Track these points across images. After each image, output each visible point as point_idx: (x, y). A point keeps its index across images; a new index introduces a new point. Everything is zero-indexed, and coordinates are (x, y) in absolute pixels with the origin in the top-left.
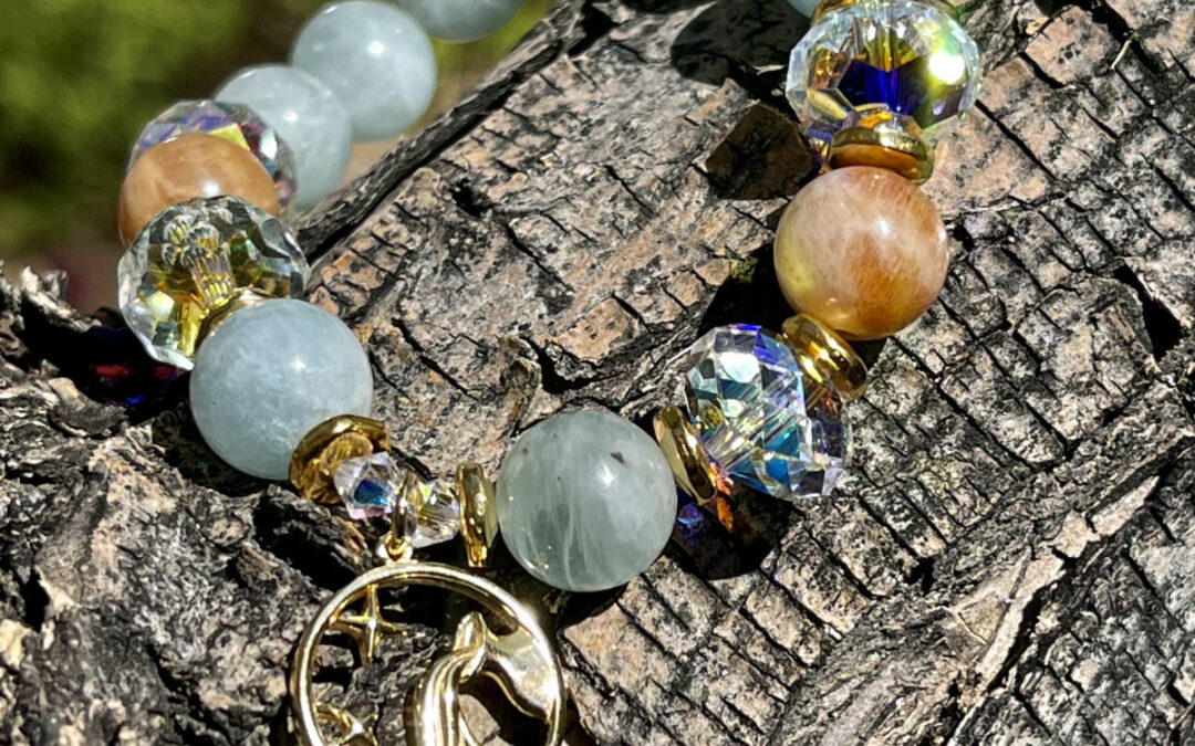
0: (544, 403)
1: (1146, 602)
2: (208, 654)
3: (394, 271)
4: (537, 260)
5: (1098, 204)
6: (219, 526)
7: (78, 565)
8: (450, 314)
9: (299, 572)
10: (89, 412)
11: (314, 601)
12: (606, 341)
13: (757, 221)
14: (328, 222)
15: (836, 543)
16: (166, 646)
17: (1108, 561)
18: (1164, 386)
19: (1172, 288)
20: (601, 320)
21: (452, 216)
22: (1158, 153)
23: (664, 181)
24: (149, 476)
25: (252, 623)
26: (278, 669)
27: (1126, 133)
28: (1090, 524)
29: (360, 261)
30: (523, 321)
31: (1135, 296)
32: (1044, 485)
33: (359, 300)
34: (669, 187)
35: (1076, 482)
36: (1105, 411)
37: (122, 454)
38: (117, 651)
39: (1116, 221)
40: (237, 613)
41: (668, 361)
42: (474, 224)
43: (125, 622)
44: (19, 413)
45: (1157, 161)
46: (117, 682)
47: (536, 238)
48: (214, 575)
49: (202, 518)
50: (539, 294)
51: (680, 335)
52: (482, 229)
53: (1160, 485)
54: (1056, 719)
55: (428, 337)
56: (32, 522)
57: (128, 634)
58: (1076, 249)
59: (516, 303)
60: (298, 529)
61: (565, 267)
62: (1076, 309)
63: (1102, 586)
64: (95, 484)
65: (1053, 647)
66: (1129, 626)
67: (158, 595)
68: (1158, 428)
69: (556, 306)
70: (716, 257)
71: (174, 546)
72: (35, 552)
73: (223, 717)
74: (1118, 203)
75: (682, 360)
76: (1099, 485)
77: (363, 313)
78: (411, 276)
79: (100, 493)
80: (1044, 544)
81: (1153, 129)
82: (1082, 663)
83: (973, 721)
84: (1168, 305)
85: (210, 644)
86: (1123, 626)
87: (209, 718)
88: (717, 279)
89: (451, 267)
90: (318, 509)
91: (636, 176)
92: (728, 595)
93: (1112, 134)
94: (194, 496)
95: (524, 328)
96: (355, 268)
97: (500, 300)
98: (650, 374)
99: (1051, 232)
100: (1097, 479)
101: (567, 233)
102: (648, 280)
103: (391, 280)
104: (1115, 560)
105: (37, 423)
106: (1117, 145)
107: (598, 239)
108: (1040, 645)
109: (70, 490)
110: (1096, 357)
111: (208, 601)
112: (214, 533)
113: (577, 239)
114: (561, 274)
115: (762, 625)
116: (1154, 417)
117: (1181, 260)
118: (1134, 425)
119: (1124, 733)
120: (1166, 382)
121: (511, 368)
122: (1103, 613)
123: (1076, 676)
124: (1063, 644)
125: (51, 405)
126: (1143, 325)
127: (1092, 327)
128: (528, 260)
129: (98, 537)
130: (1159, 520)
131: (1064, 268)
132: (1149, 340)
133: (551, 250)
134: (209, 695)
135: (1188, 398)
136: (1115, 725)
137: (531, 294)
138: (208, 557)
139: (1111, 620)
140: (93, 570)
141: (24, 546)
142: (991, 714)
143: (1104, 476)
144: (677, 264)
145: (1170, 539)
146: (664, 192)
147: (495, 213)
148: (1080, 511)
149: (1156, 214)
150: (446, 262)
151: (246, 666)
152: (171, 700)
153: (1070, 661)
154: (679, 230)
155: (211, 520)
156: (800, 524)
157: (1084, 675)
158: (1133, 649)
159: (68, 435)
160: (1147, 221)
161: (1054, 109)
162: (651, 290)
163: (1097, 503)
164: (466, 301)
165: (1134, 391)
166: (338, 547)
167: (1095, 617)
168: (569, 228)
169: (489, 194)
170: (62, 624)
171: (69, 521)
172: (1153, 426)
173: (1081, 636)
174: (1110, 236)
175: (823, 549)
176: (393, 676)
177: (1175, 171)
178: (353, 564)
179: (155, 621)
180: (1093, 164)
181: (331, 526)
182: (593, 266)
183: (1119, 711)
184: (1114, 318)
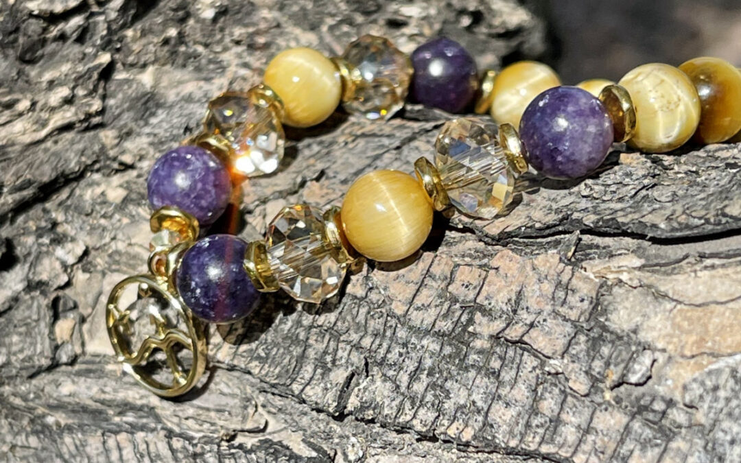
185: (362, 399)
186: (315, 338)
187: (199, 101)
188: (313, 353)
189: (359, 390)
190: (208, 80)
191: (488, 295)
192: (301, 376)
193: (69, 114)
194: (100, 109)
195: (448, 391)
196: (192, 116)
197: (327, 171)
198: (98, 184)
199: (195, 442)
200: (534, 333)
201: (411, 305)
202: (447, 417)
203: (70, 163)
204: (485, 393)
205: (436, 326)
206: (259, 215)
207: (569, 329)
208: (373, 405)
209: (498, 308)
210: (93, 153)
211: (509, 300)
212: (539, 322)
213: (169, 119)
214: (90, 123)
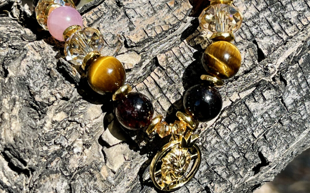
0: (124, 49)
1: (248, 114)
2: (40, 90)
3: (100, 17)
4: (129, 19)
5: (252, 25)
6: (49, 64)
7: (17, 67)
8: (109, 28)
9: (62, 76)
10: (31, 36)
11: (64, 83)
12: (139, 38)
13: (176, 18)
14: (90, 4)
15: (180, 90)
16: (32, 87)
17: (240, 103)
18: (260, 68)
19: (264, 46)
20: (139, 34)
21: (114, 7)
22: (268, 16)
23: (160, 6)
24: (37, 52)
25: (51, 85)
26: (54, 96)
27: (261, 11)
28: (239, 95)
29: (94, 13)
30: (123, 32)
31: (256, 47)
32: (230, 85)
33: (92, 22)
34: (161, 7)
35: (237, 85)
36: (245, 71)
37: (32, 46)
38: (21, 86)
39: (255, 29)
40: (48, 83)
41: (152, 45)
42: (118, 9)
43: (25, 81)
44: (15, 34)
45: (267, 18)
46: (20, 93)
47: (130, 14)
48: (46, 74)
49: (46, 62)
50: (128, 26)
51: (155, 40)
52: (120, 10)
53: (256, 89)
54: (224, 136)
55: (103, 32)
56: (10, 57)
57: (24, 83)
58: (245, 34)
59: (123, 27)
60: (64, 68)
61: (135, 21)
62: (243, 48)
63: (237, 109)
64: (25, 51)
65: (224, 120)
66: (244, 119)
67: (33, 76)
68: (258, 77)
69: (131, 29)
70: (166, 24)
71: (39, 67)
72: (9, 63)
73: (39, 103)
74: (257, 26)
75: (155, 45)
76: (242, 87)
77: (92, 25)
78: (103, 18)
79: (26, 53)
80: (228, 98)
81: (267, 11)
82: (231, 125)
83: (204, 133)
84: (262, 50)
85: (41, 88)
86: (242, 119)
87: (36, 103)
88: (165, 29)
89: (112, 17)
90: (68, 64)
91: (155, 4)
92: (155, 97)
93: (258, 10)
94: (46, 57)
95: (123, 33)
96: (93, 15)
97: (120, 26)
98: (148, 47)
99: (240, 30)
100: (242, 86)
101: (137, 14)
102: (151, 27)
103: (99, 18)
104: (242, 103)
105: (18, 37)
106: (259, 13)
107: (143, 16)
108: (221, 119)
109: (20, 52)
110: (245, 59)
111: (43, 79)
112: (48, 65)
113: (139, 16)
114: (134, 23)
115: (161, 104)
116: (257, 74)
117: (268, 40)
118: (252, 75)
119: (240, 142)
120: (261, 67)
121: (118, 41)
122: (237, 114)
123: (229, 127)
124: (227, 120)
125: (22, 34)
126: (257, 53)
127: (245, 52)
128: (128, 18)
129: (23, 62)
130: (253, 96)
131: (241, 38)
132: (257, 57)
133: (133, 17)
134: (37, 98)
135: (265, 71)
136: (238, 140)
137: (127, 26)
138: (45, 70)
139: (239, 116)
140: (20, 69)
141: (7, 62)
142: (208, 132)
143: (243, 85)
144: (158, 24)
145: (255, 101)
146: (159, 9)
147: (124, 7)
148: (237, 92)
149: (265, 30)
150: (111, 16)
151: (47, 94)
152: (30, 98)
153: (228, 124)
154: (160, 17)
155: (48, 63)
156: (173, 84)
157: (232, 127)
158: (244, 124)
159: (24, 40)
160: (262, 31)
161: (246, 3)
162: (151, 29)
163: (241, 91)
164: (113, 25)
165: (252, 67)
166: (70, 72)
167: (235, 115)
168: (138, 13)
169: (123, 3)
170: (10, 78)
171: (18, 58)
172: (257, 76)
173: (232, 119)
174: (253, 33)
175: (177, 91)
176: (79, 102)
177: (271, 21)
178: (73, 76)
179: (31, 82)
180: (253, 16)
181: (70, 68)
182: (141, 22)
183: (240, 137)
184: (250, 51)
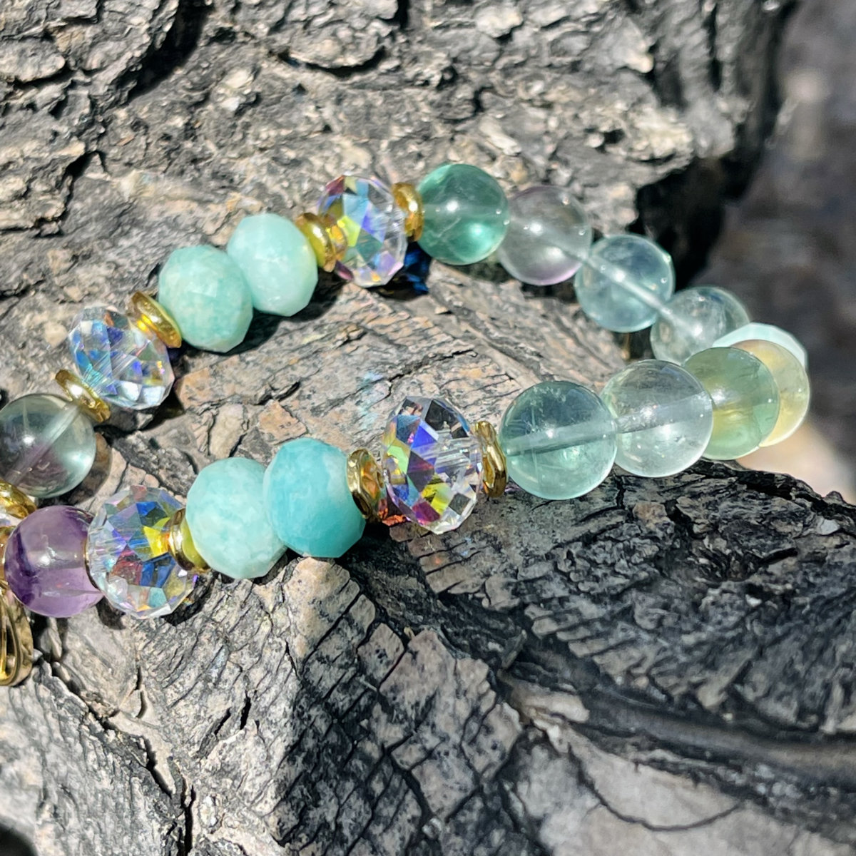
185: (224, 759)
186: (208, 636)
187: (185, 230)
188: (202, 655)
189: (224, 746)
190: (203, 203)
191: (396, 686)
192: (181, 680)
193: (16, 216)
194: (59, 215)
195: (319, 794)
196: (171, 248)
197: (304, 383)
198: (40, 310)
199: (61, 701)
200: (429, 767)
201: (315, 650)
202: (308, 830)
203: (10, 276)
204: (355, 820)
205: (332, 696)
206: (205, 424)
207: (467, 780)
208: (234, 773)
209: (402, 708)
210: (39, 271)
211: (417, 704)
212: (439, 753)
213: (141, 247)
214: (42, 231)
